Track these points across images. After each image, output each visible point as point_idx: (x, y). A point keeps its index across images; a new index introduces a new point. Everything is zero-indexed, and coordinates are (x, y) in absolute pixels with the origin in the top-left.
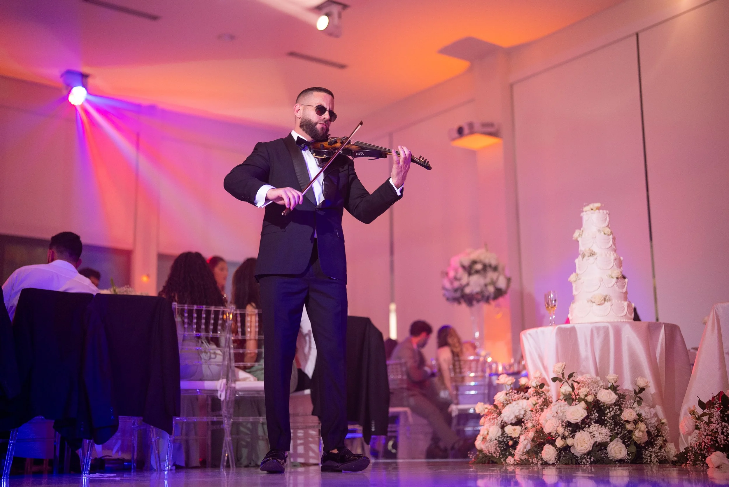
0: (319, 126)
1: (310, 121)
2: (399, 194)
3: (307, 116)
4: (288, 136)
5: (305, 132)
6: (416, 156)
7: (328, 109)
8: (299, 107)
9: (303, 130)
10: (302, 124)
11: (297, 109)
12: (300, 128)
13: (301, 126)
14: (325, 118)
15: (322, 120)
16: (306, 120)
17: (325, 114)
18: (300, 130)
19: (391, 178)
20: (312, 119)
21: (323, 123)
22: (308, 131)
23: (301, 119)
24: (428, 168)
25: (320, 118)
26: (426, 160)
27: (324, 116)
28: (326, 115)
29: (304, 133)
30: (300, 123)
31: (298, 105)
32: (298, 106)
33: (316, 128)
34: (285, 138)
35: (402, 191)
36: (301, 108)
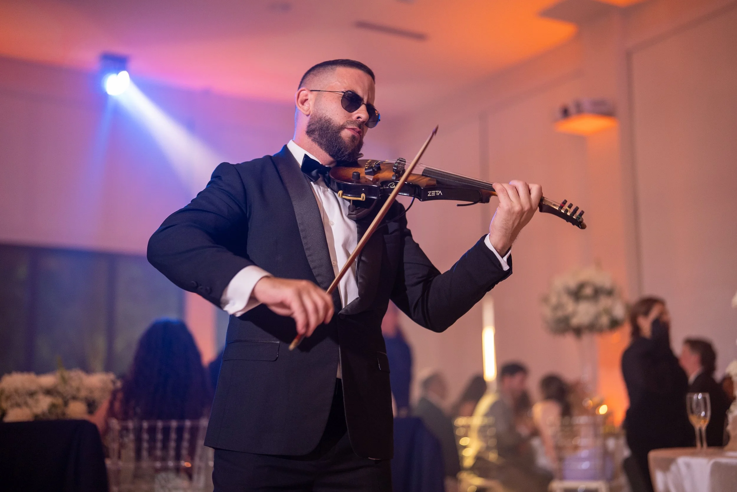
0: (346, 134)
1: (328, 121)
2: (506, 268)
3: (324, 112)
4: (280, 152)
5: (319, 145)
6: (554, 201)
7: (365, 101)
8: (306, 95)
9: (314, 140)
10: (313, 127)
11: (302, 97)
12: (306, 136)
13: (310, 132)
14: (358, 118)
15: (352, 122)
16: (321, 119)
17: (360, 110)
18: (307, 140)
19: (488, 237)
20: (333, 119)
21: (355, 127)
22: (323, 143)
23: (309, 116)
24: (579, 224)
25: (351, 116)
26: (577, 209)
27: (357, 113)
28: (362, 113)
29: (316, 147)
30: (308, 125)
31: (304, 90)
32: (304, 92)
33: (340, 137)
34: (274, 155)
35: (509, 261)
36: (311, 97)
